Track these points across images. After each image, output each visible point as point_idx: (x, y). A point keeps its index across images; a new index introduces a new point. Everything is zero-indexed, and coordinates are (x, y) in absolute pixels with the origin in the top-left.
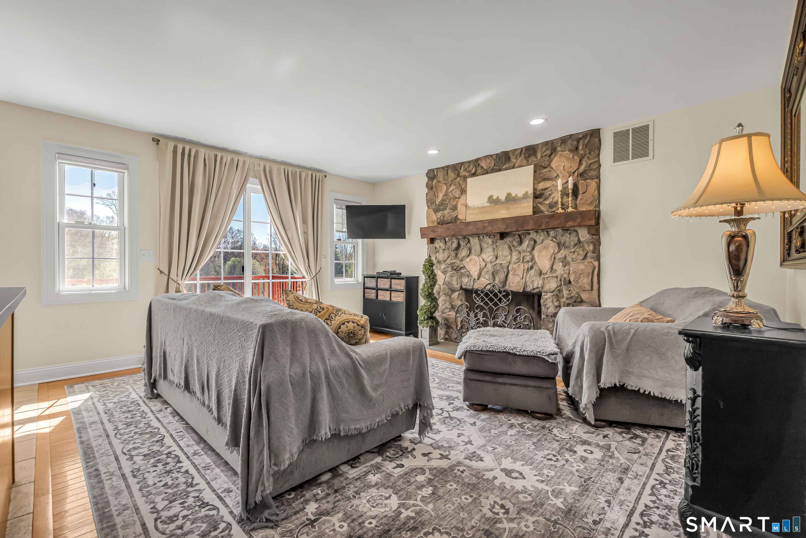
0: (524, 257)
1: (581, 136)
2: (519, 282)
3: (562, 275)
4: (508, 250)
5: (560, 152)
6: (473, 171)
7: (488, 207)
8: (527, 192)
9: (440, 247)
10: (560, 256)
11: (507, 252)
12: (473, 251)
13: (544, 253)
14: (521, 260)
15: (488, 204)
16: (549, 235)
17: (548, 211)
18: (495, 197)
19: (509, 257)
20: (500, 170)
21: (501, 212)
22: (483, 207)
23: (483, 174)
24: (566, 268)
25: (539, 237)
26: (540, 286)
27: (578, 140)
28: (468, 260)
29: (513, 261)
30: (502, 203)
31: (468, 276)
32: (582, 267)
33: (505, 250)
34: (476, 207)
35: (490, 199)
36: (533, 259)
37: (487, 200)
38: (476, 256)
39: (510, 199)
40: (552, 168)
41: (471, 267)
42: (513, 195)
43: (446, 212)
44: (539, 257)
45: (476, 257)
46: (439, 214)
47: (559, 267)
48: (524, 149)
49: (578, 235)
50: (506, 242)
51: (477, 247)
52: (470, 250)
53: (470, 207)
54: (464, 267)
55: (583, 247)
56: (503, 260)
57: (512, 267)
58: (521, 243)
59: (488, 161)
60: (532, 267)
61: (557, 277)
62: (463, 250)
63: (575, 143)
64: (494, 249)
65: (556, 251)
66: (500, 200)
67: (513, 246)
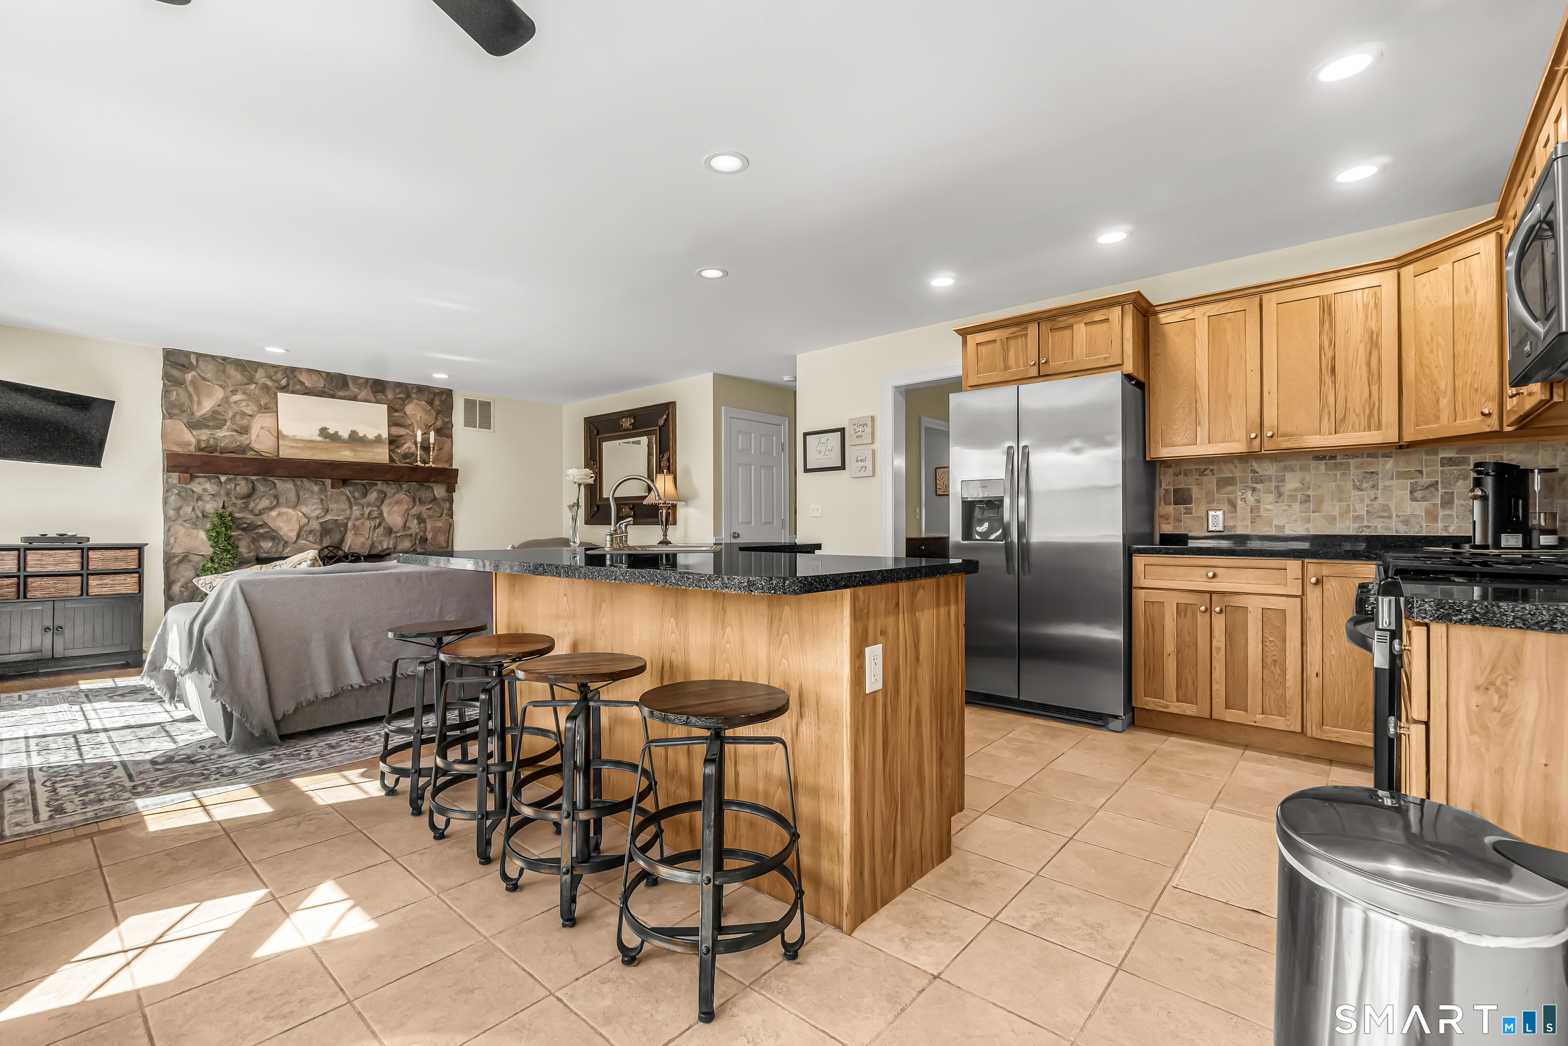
0: (370, 513)
1: (438, 391)
2: (363, 544)
3: (417, 533)
4: (347, 503)
5: (415, 400)
6: (284, 382)
7: (320, 442)
8: (379, 436)
9: (205, 490)
10: (415, 511)
11: (344, 505)
12: (282, 500)
13: (396, 508)
14: (366, 516)
15: (320, 439)
16: (401, 488)
17: (400, 461)
18: (331, 431)
19: (348, 512)
20: (333, 396)
21: (343, 453)
22: (311, 441)
23: (304, 394)
24: (422, 525)
25: (390, 490)
26: (391, 546)
27: (435, 394)
28: (274, 513)
29: (353, 517)
30: (344, 441)
31: (273, 538)
32: (439, 524)
33: (342, 503)
34: (298, 438)
35: (323, 432)
36: (381, 514)
37: (318, 432)
38: (289, 508)
39: (355, 439)
40: (405, 413)
41: (281, 525)
42: (361, 435)
43: (222, 433)
44: (389, 512)
45: (291, 511)
46: (204, 435)
47: (414, 524)
48: (370, 382)
49: (433, 490)
50: (344, 494)
51: (292, 495)
52: (276, 497)
53: (287, 436)
54: (265, 525)
55: (439, 504)
56: (339, 516)
57: (354, 526)
58: (365, 495)
59: (315, 377)
60: (380, 524)
61: (411, 535)
62: (264, 499)
63: (431, 396)
64: (322, 500)
65: (411, 507)
66: (340, 437)
67: (354, 497)
